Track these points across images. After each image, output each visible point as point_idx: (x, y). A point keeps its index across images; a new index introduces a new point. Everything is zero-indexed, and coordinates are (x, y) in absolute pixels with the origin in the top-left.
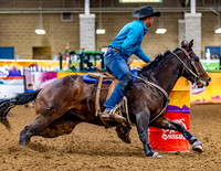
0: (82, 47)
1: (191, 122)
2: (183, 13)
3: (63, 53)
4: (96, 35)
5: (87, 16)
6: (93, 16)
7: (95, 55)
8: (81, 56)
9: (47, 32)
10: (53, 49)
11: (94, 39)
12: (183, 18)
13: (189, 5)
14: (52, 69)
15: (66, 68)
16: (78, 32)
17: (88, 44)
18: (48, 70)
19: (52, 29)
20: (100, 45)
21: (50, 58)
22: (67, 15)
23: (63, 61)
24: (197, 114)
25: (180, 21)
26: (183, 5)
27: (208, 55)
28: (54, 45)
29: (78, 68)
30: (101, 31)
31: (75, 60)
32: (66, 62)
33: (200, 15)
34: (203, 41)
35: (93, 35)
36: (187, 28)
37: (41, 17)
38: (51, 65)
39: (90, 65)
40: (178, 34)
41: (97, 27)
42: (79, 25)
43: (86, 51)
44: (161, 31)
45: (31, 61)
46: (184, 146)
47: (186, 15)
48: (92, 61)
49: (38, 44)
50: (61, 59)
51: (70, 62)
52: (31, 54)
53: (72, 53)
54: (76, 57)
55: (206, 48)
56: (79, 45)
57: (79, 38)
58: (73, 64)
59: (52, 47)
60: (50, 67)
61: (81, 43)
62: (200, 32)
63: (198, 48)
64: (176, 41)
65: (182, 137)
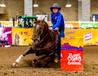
0: (25, 14)
1: (84, 55)
3: (15, 17)
4: (33, 7)
7: (32, 18)
8: (25, 19)
9: (6, 6)
11: (32, 10)
14: (9, 26)
15: (16, 25)
16: (24, 6)
17: (28, 13)
18: (7, 26)
19: (9, 4)
20: (35, 13)
21: (8, 20)
23: (15, 22)
24: (87, 51)
27: (94, 19)
29: (23, 25)
30: (36, 6)
31: (22, 21)
32: (16, 22)
34: (91, 11)
35: (32, 8)
36: (82, 4)
38: (9, 24)
39: (30, 24)
40: (78, 8)
41: (33, 3)
42: (24, 2)
43: (27, 16)
44: (68, 6)
46: (80, 69)
48: (31, 21)
50: (14, 20)
51: (19, 22)
53: (20, 17)
54: (22, 19)
55: (93, 15)
56: (24, 13)
57: (24, 9)
58: (20, 23)
59: (10, 14)
60: (8, 25)
61: (25, 12)
62: (89, 6)
63: (89, 15)
64: (77, 11)
65: (79, 63)
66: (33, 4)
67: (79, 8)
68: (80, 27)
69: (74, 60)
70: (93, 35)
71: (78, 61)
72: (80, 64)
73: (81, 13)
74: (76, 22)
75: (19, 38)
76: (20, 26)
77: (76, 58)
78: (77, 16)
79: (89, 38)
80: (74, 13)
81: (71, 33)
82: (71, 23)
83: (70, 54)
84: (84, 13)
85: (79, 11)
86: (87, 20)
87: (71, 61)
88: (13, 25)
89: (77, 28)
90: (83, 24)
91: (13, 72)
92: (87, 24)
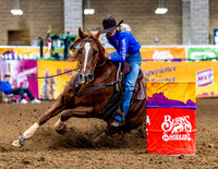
0: (66, 30)
3: (44, 38)
4: (84, 15)
8: (66, 42)
9: (25, 12)
11: (81, 21)
14: (31, 57)
15: (47, 55)
16: (62, 13)
17: (74, 27)
18: (26, 57)
19: (31, 8)
21: (28, 44)
23: (45, 48)
28: (33, 28)
29: (62, 55)
30: (89, 12)
31: (59, 46)
32: (47, 48)
34: (211, 23)
35: (81, 17)
36: (192, 7)
38: (31, 52)
40: (181, 14)
42: (63, 4)
43: (71, 35)
44: (161, 11)
45: (6, 47)
49: (15, 27)
50: (41, 45)
51: (53, 48)
52: (6, 38)
53: (55, 38)
54: (59, 42)
55: (215, 31)
56: (63, 28)
57: (63, 20)
58: (56, 51)
59: (32, 30)
60: (28, 54)
61: (66, 25)
62: (207, 11)
63: (206, 31)
64: (180, 23)
65: (187, 138)
66: (84, 8)
67: (184, 17)
68: (187, 57)
69: (175, 129)
70: (215, 74)
71: (184, 133)
72: (189, 139)
73: (189, 26)
74: (179, 47)
75: (52, 82)
76: (56, 57)
77: (181, 126)
78: (181, 34)
79: (208, 81)
80: (175, 27)
81: (168, 70)
82: (166, 49)
83: (167, 118)
84: (197, 27)
85: (185, 22)
86: (203, 43)
87: (169, 133)
88: (39, 55)
89: (180, 60)
90: (192, 50)
91: (43, 159)
92: (202, 50)
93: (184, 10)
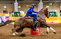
2: (39, 3)
5: (16, 3)
6: (18, 3)
8: (15, 13)
10: (8, 11)
12: (39, 4)
13: (40, 1)
14: (8, 16)
15: (11, 16)
17: (16, 10)
19: (8, 6)
20: (19, 10)
22: (11, 3)
25: (38, 5)
26: (39, 1)
32: (11, 14)
33: (43, 3)
35: (18, 8)
37: (5, 4)
39: (17, 15)
41: (18, 6)
42: (14, 6)
47: (40, 3)
48: (17, 14)
50: (10, 13)
53: (13, 12)
56: (14, 10)
57: (14, 8)
58: (13, 15)
65: (38, 32)
71: (38, 31)
76: (13, 16)
93: (38, 7)
